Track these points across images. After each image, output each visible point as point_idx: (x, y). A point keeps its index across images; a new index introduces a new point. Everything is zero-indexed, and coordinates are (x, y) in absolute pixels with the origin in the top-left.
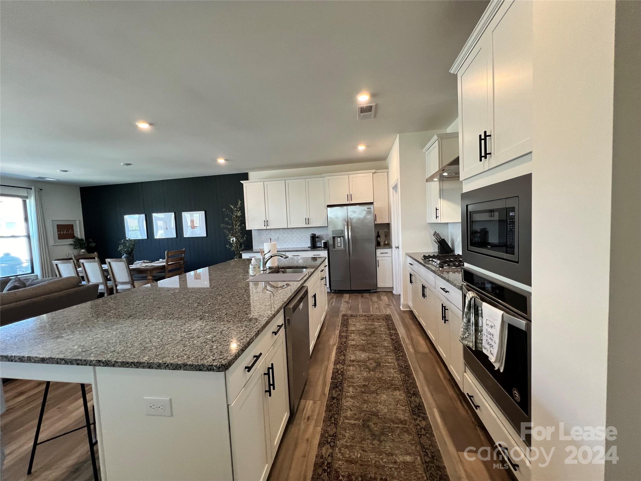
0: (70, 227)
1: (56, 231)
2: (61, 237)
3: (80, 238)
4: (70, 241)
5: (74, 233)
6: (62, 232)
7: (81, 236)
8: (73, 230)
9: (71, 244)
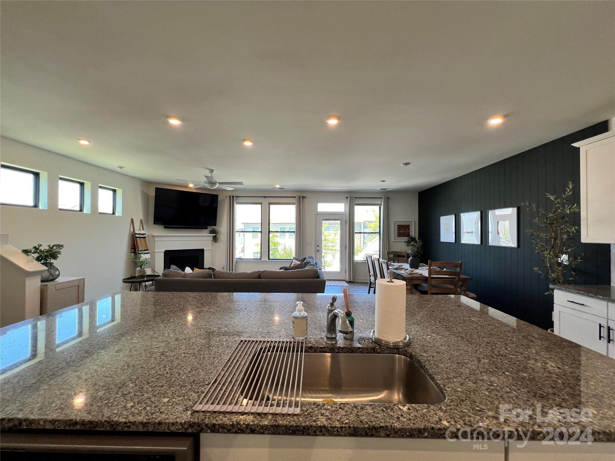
0: (407, 227)
1: (397, 230)
2: (400, 235)
3: (413, 236)
4: (406, 239)
5: (409, 232)
6: (401, 232)
7: (415, 234)
8: (409, 230)
9: (405, 242)
